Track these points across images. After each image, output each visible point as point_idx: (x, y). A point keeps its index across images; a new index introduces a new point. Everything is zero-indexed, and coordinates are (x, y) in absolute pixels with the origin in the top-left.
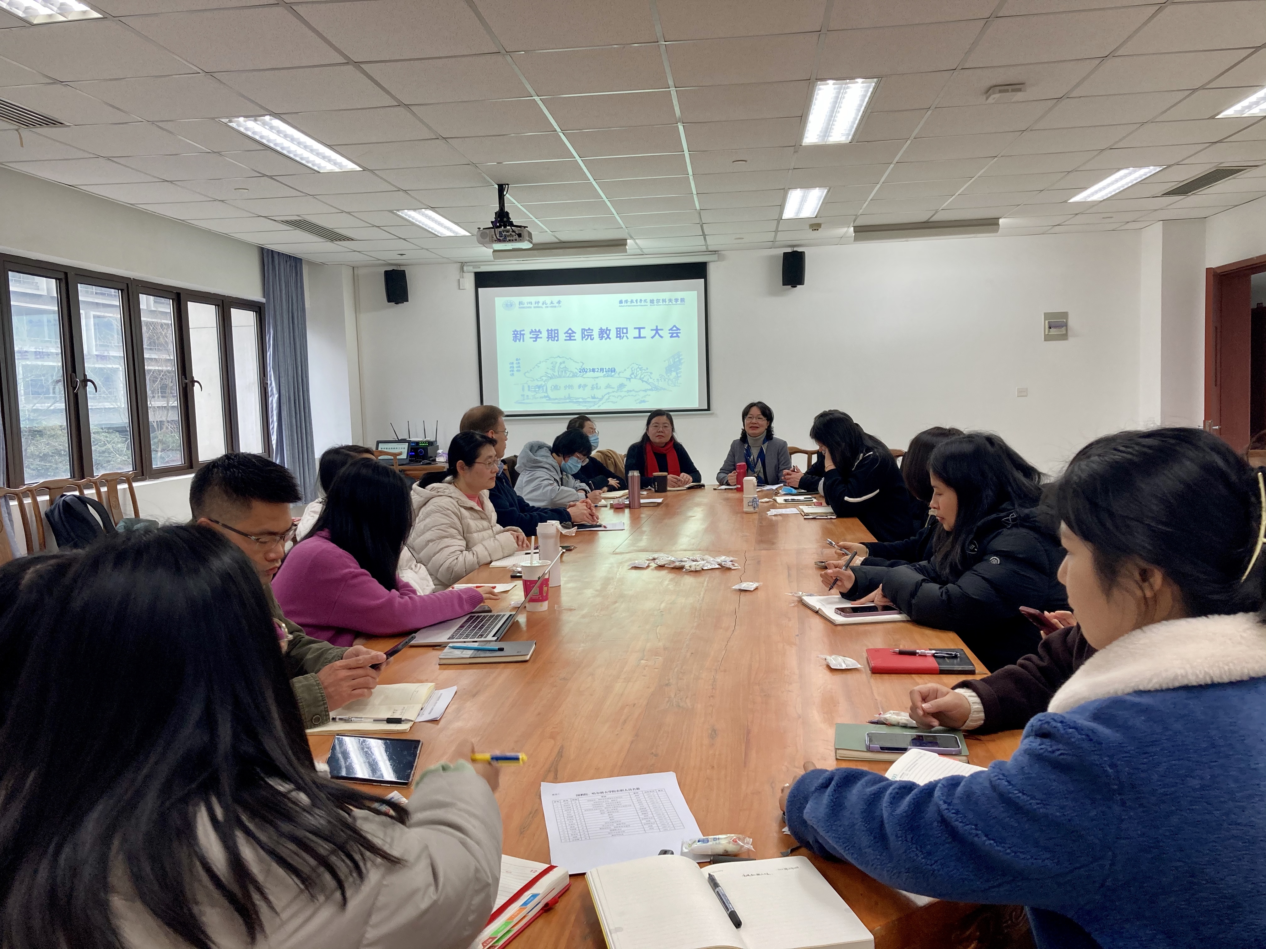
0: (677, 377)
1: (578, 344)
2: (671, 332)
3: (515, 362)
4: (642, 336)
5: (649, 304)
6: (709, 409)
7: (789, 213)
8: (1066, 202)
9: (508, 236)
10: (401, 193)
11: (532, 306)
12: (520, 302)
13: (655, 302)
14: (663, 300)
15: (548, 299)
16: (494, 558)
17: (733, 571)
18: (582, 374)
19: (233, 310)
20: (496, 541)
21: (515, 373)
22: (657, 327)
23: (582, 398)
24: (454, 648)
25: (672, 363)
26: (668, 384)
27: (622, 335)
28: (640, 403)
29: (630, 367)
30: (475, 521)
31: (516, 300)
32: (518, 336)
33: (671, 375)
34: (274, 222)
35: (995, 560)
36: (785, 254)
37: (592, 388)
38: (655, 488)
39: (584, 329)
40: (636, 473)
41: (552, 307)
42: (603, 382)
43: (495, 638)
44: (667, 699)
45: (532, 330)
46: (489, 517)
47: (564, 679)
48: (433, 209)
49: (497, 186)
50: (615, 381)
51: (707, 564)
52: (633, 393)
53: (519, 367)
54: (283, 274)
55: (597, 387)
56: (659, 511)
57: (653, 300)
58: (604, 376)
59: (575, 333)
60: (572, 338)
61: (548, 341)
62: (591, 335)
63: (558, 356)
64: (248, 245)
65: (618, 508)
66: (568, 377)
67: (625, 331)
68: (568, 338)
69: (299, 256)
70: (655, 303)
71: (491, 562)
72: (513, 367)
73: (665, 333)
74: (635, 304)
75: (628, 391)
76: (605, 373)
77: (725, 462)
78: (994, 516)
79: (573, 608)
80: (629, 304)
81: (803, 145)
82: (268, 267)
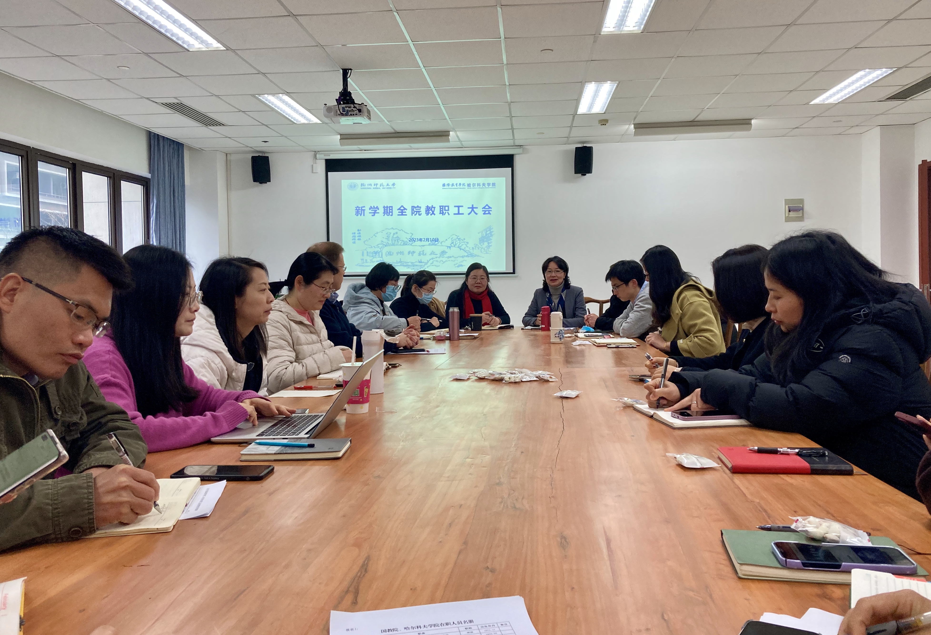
0: (489, 247)
1: (408, 218)
2: (484, 209)
3: (357, 232)
4: (460, 213)
5: (466, 187)
6: (514, 273)
7: (582, 109)
8: (808, 104)
9: (350, 111)
10: (260, 76)
11: (372, 187)
12: (362, 184)
13: (471, 185)
14: (478, 184)
15: (384, 182)
16: (322, 371)
17: (551, 383)
18: (411, 242)
19: (122, 182)
20: (325, 355)
21: (357, 241)
22: (473, 205)
23: (412, 263)
24: (260, 444)
25: (485, 235)
26: (481, 251)
27: (444, 212)
28: (458, 267)
29: (451, 237)
30: (305, 335)
31: (359, 182)
32: (359, 211)
33: (483, 244)
34: (155, 104)
35: (845, 358)
36: (577, 148)
37: (419, 254)
38: (471, 327)
39: (414, 207)
40: (456, 310)
41: (387, 188)
42: (428, 249)
43: (308, 436)
44: (499, 500)
45: (371, 207)
46: (318, 331)
47: (379, 476)
48: (288, 94)
49: (341, 71)
50: (438, 249)
51: (525, 376)
52: (452, 259)
53: (360, 236)
54: (166, 155)
55: (423, 253)
56: (476, 343)
57: (470, 184)
58: (429, 245)
59: (406, 209)
60: (404, 214)
61: (384, 215)
62: (419, 212)
63: (392, 228)
64: (138, 128)
65: (440, 340)
66: (400, 245)
67: (447, 208)
68: (401, 214)
69: (180, 141)
70: (472, 187)
71: (319, 374)
72: (355, 237)
73: (479, 211)
74: (455, 187)
75: (449, 257)
76: (430, 242)
77: (530, 307)
78: (843, 312)
79: (395, 411)
80: (450, 187)
81: (602, 34)
82: (154, 149)
